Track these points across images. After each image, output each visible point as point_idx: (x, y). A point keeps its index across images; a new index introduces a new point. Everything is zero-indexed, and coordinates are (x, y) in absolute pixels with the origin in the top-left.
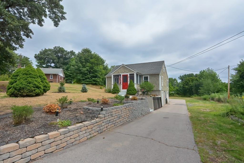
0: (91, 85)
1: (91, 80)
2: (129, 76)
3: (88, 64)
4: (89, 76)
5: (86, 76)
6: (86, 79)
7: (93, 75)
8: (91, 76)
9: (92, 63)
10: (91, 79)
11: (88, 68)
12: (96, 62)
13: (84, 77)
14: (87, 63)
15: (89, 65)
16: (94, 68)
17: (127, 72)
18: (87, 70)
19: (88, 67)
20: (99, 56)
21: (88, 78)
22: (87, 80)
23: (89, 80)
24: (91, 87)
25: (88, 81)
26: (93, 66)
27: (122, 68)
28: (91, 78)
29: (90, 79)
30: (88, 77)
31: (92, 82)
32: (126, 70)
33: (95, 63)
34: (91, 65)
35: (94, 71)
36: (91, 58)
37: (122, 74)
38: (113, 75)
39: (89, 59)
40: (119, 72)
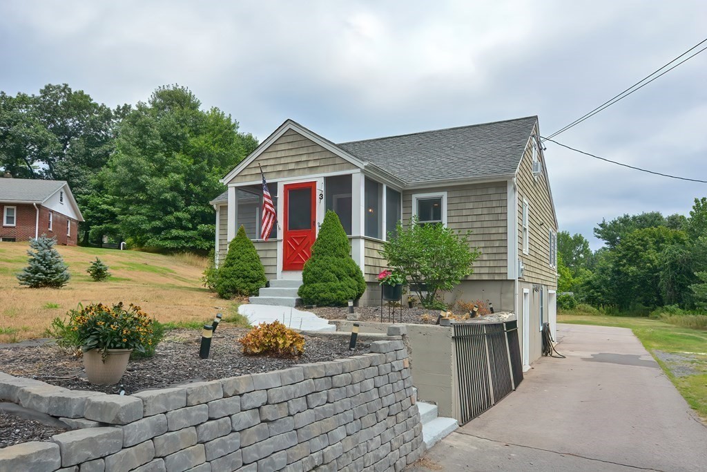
0: (188, 257)
1: (191, 233)
2: (320, 188)
3: (179, 159)
4: (180, 214)
5: (171, 213)
6: (169, 226)
7: (200, 208)
8: (194, 216)
9: (197, 155)
10: (194, 228)
11: (176, 176)
12: (215, 150)
13: (160, 219)
14: (174, 153)
15: (182, 161)
16: (208, 176)
17: (311, 164)
18: (172, 189)
19: (176, 170)
20: (229, 119)
21: (179, 224)
22: (174, 232)
23: (181, 233)
24: (191, 264)
25: (176, 238)
26: (202, 168)
27: (283, 147)
28: (190, 226)
29: (185, 229)
30: (178, 219)
31: (198, 242)
33: (210, 156)
34: (192, 161)
35: (206, 190)
36: (196, 133)
37: (282, 182)
38: (237, 188)
39: (184, 134)
40: (268, 167)
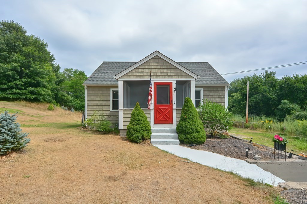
0: (23, 103)
1: (24, 91)
3: (16, 56)
4: (18, 83)
5: (11, 81)
6: (11, 88)
7: (29, 80)
8: (25, 83)
9: (27, 55)
10: (25, 89)
11: (15, 64)
12: (37, 54)
13: (6, 84)
14: (13, 53)
15: (19, 57)
16: (33, 66)
17: (169, 74)
18: (12, 70)
19: (15, 61)
20: (43, 42)
21: (17, 87)
22: (15, 91)
23: (19, 91)
24: (26, 106)
25: (15, 94)
26: (29, 62)
27: (153, 64)
28: (23, 88)
29: (21, 89)
30: (16, 84)
31: (28, 96)
32: (165, 71)
33: (34, 57)
34: (24, 58)
35: (32, 72)
36: (24, 45)
37: (154, 80)
38: (124, 81)
39: (19, 45)
40: (144, 73)
